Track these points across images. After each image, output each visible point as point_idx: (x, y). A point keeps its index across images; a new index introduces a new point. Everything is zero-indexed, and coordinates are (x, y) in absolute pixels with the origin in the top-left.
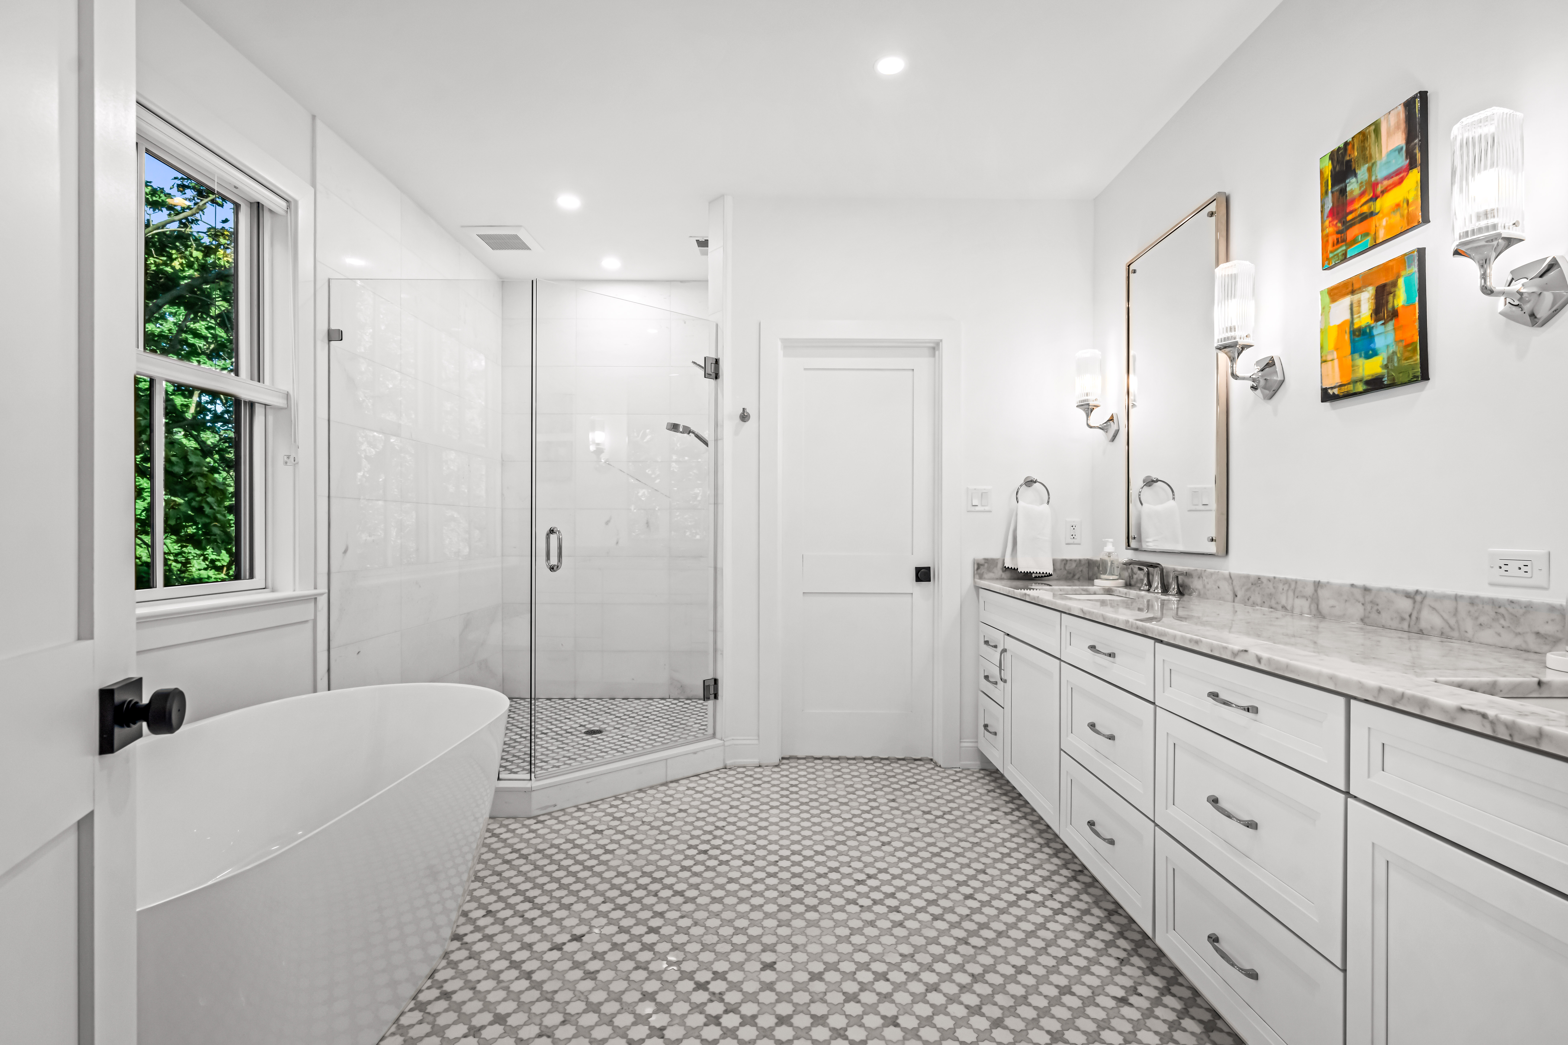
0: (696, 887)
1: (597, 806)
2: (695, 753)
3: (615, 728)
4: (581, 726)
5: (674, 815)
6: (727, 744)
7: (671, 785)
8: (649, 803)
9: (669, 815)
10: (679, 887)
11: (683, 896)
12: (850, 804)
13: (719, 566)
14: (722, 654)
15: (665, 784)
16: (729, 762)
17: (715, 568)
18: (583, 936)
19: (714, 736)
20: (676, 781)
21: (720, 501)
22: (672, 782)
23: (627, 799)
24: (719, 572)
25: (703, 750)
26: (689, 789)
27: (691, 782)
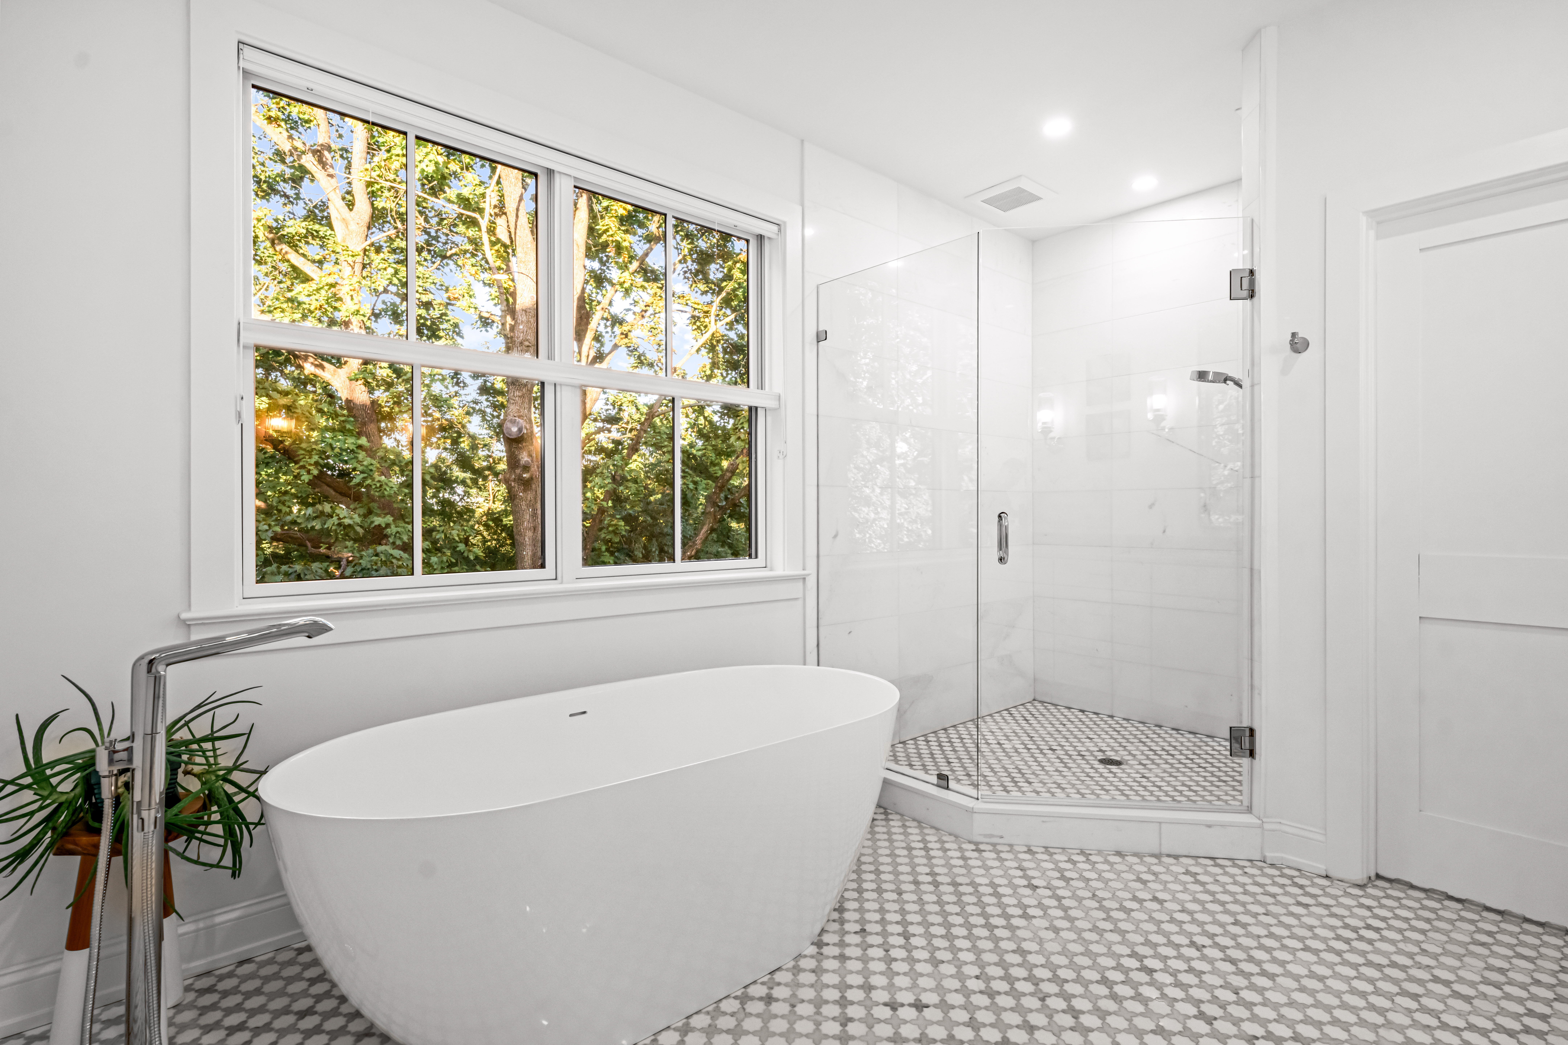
0: (1103, 1015)
1: (1051, 854)
2: (1209, 826)
3: (1141, 764)
4: (1100, 751)
5: (1141, 901)
6: (1266, 826)
7: (1166, 860)
8: (1118, 873)
9: (1135, 898)
10: (1080, 1004)
11: (1076, 1018)
12: (1476, 1002)
13: (1256, 566)
14: (1260, 694)
15: (1158, 856)
16: (1271, 855)
17: (1252, 569)
18: (927, 1007)
19: (1249, 810)
20: (1176, 857)
21: (1257, 473)
22: (1169, 856)
23: (1093, 858)
24: (1256, 576)
25: (1223, 826)
26: (1187, 873)
27: (1198, 864)
